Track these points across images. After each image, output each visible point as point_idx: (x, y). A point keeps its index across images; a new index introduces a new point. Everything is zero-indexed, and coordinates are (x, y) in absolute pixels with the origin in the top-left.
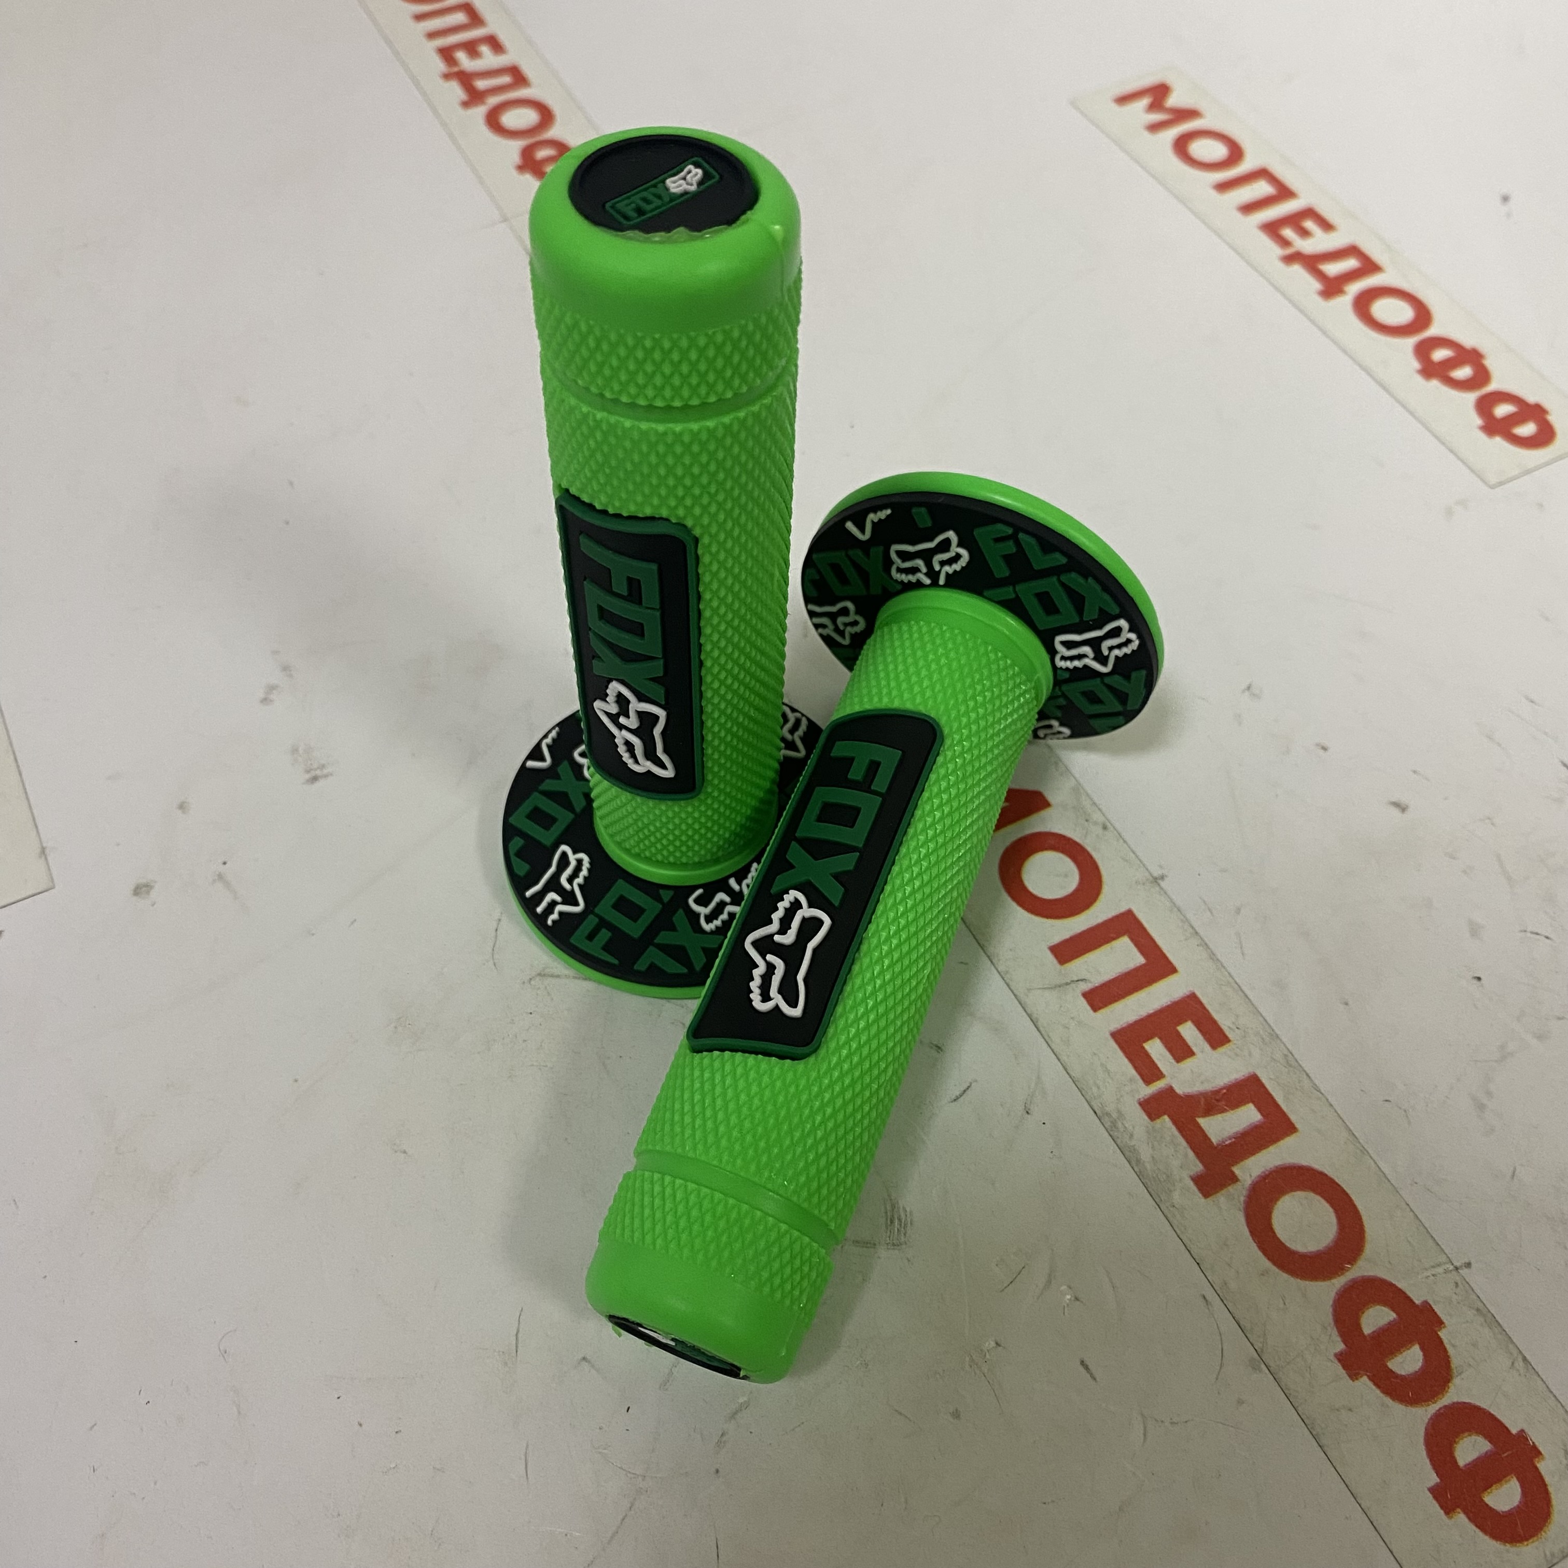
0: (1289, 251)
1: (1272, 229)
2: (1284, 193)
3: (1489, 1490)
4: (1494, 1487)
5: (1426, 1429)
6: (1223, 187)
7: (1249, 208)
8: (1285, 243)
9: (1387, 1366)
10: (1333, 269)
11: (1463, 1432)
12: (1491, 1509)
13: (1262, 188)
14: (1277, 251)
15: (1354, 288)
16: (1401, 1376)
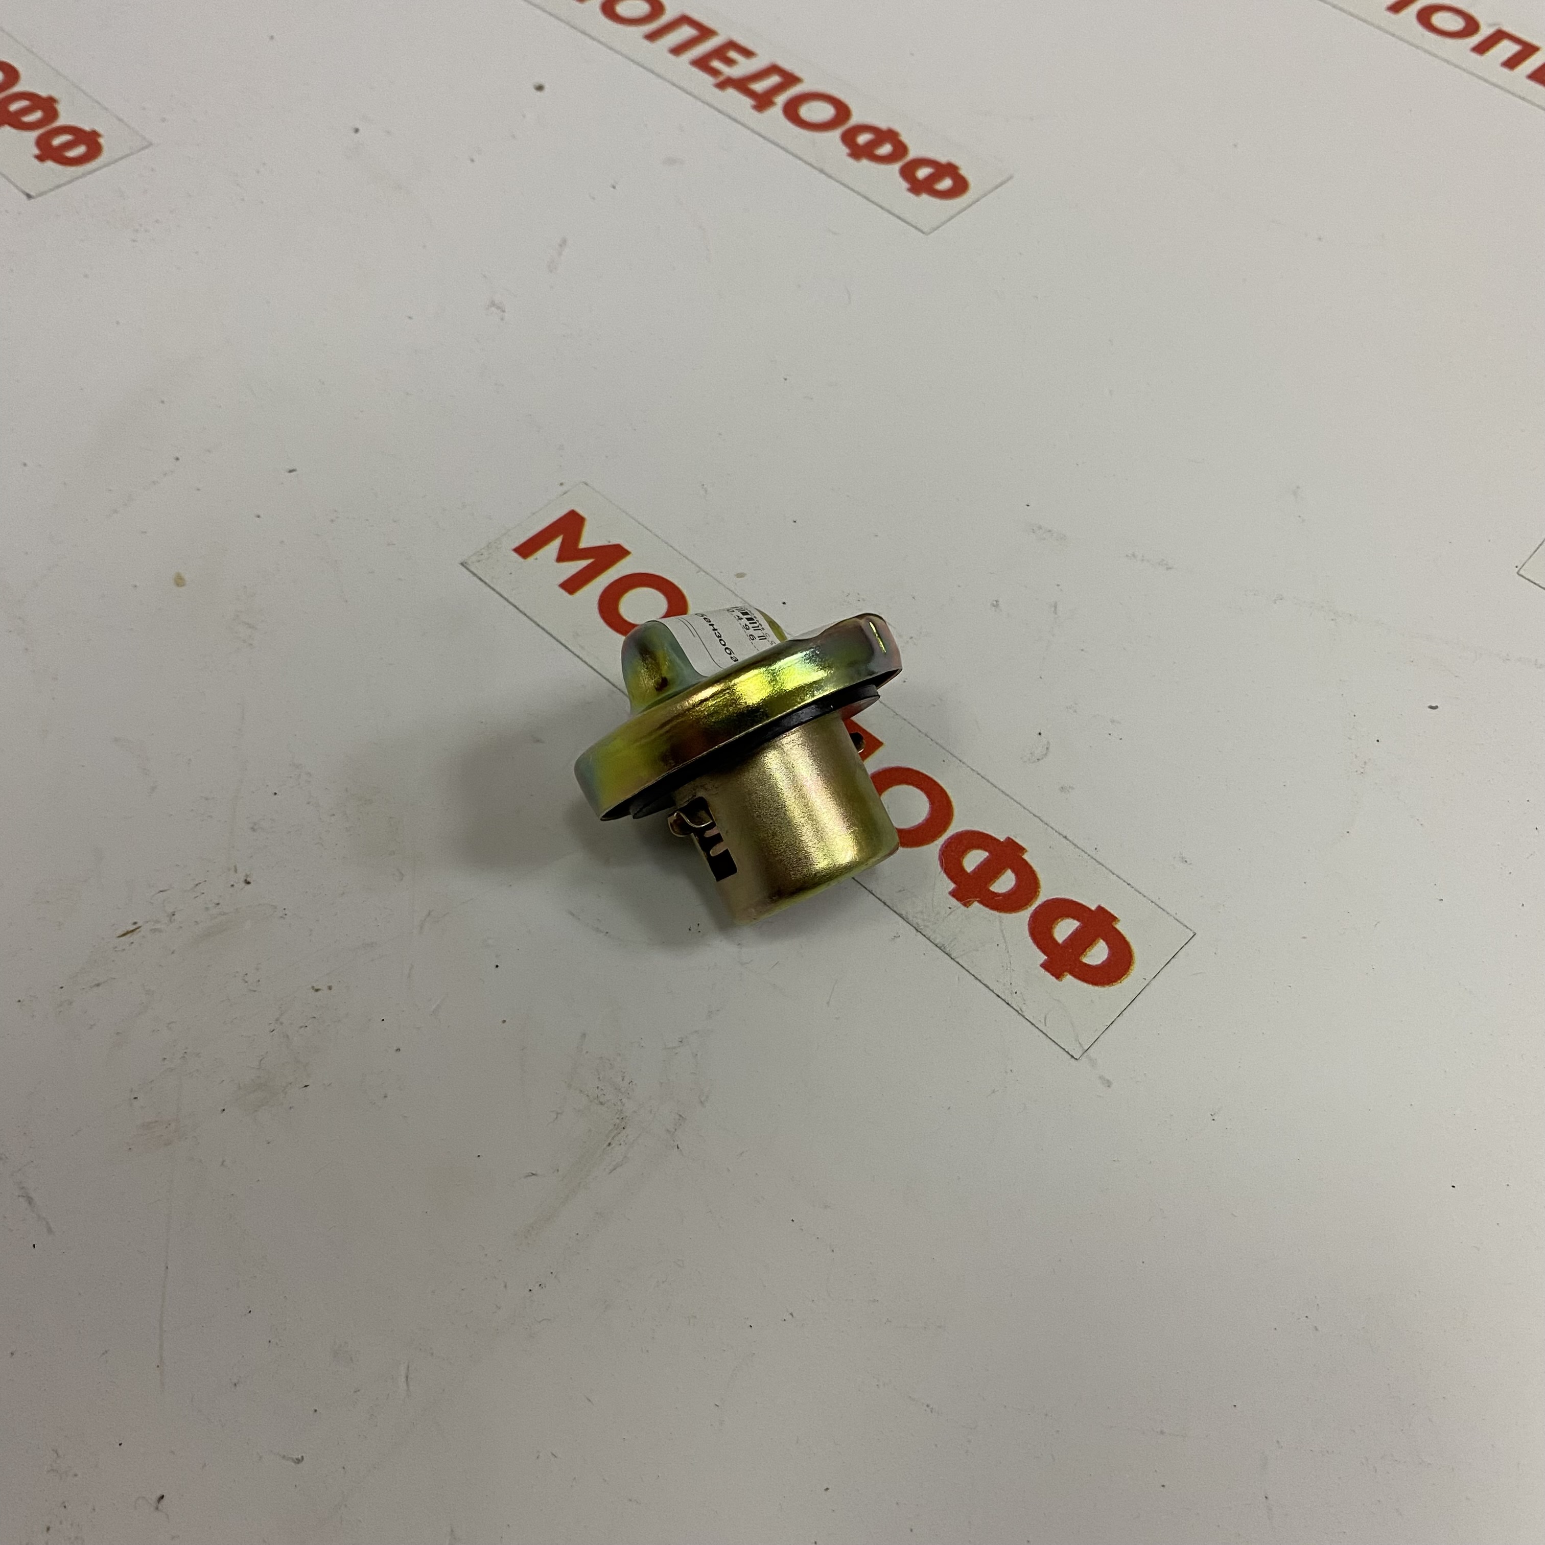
0: (721, 78)
1: (702, 63)
2: (705, 32)
3: (1085, 953)
4: (1087, 950)
5: (1029, 925)
6: (652, 37)
7: (677, 50)
8: (714, 72)
9: (989, 890)
10: (759, 87)
11: (1056, 919)
12: (1089, 965)
13: (686, 32)
14: (709, 80)
15: (781, 99)
16: (1002, 894)
